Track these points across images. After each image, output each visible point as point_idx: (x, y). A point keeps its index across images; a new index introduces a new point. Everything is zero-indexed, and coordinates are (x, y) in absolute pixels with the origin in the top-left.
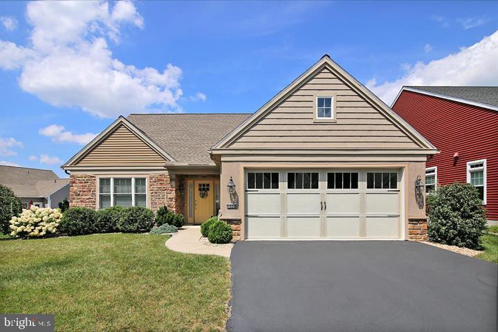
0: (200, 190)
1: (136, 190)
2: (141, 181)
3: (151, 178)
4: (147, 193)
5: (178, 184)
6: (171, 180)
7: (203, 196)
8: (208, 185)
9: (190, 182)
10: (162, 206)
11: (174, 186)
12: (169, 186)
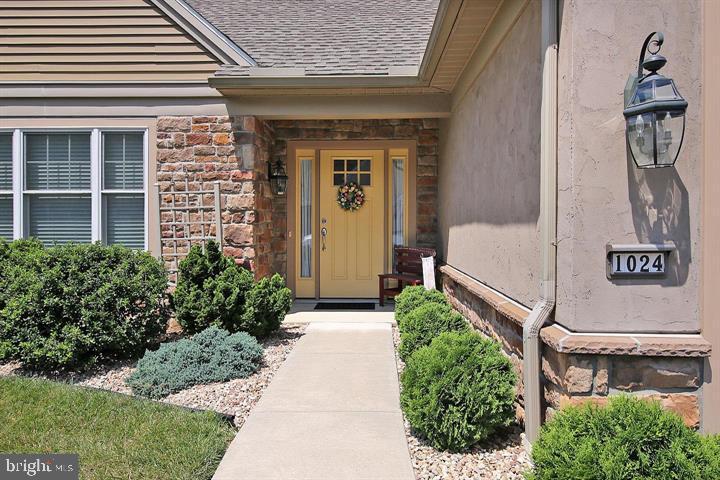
0: (338, 180)
1: (109, 180)
2: (123, 144)
3: (163, 132)
4: (149, 190)
5: (265, 157)
6: (239, 138)
7: (350, 202)
8: (366, 165)
9: (302, 154)
10: (201, 239)
11: (249, 161)
12: (231, 163)
